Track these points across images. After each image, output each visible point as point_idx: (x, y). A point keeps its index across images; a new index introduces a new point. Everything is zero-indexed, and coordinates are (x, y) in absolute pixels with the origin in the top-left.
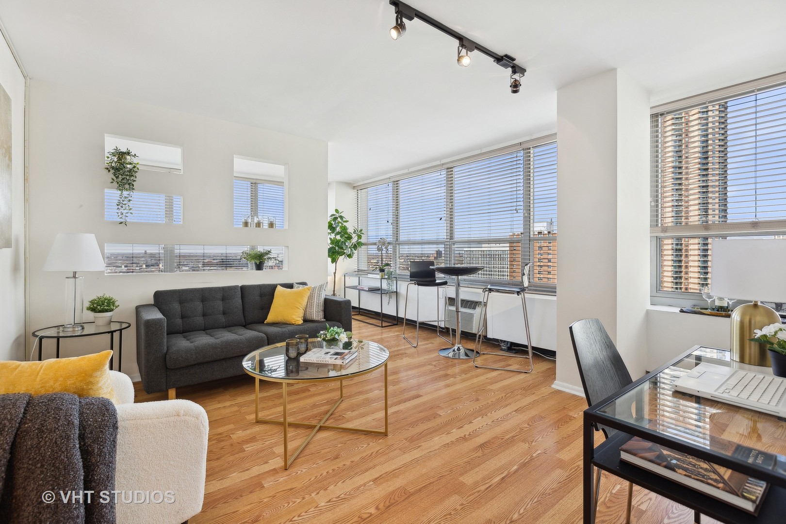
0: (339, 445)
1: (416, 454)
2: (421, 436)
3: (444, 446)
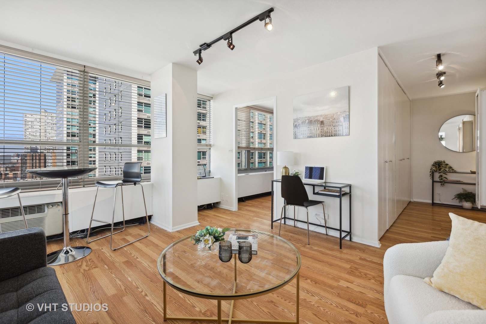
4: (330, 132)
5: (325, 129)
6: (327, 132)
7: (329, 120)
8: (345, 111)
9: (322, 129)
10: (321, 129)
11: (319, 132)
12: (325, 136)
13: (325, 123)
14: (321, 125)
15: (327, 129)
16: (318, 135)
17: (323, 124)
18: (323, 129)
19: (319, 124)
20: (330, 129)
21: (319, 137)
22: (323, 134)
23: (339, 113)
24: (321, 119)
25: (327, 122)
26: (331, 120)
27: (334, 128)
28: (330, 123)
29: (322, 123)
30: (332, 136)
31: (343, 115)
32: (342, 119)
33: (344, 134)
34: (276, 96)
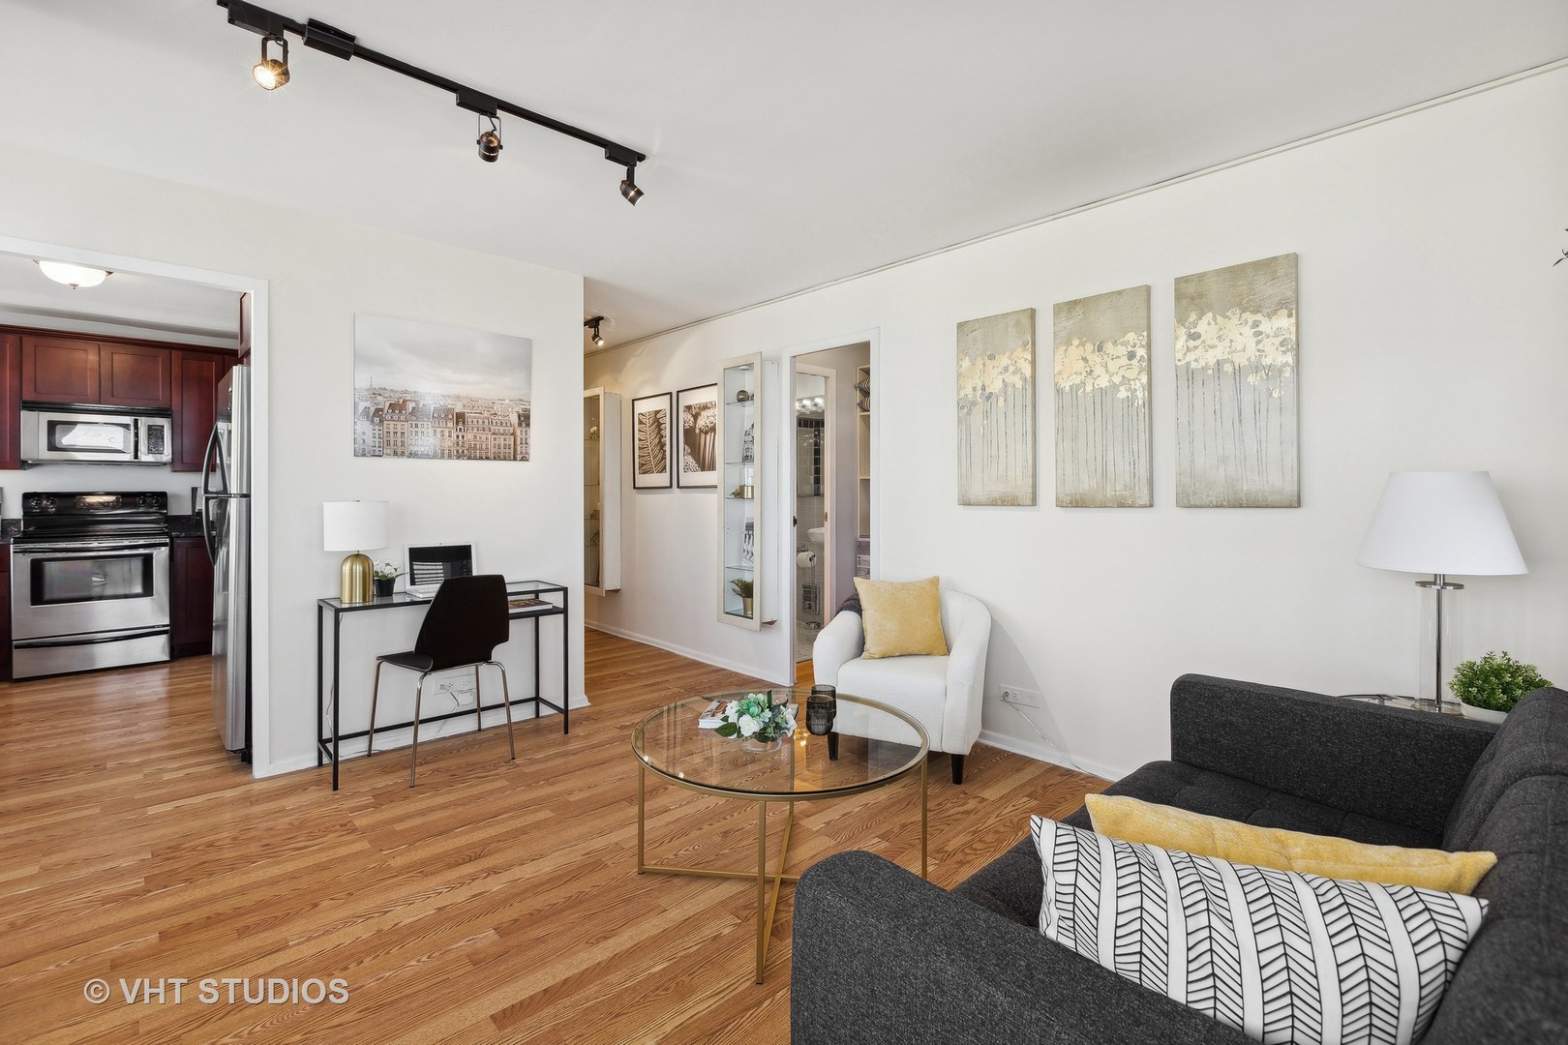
0: (727, 851)
1: (598, 843)
2: (571, 875)
3: (542, 857)
4: (484, 447)
5: (469, 436)
6: (475, 448)
7: (481, 413)
8: (521, 400)
9: (460, 437)
10: (458, 437)
11: (450, 444)
12: (469, 458)
13: (470, 420)
14: (457, 423)
15: (475, 437)
16: (446, 452)
17: (464, 423)
18: (463, 437)
19: (452, 419)
20: (484, 438)
21: (450, 457)
22: (463, 451)
23: (507, 401)
24: (459, 409)
25: (475, 417)
26: (486, 414)
27: (495, 439)
28: (483, 422)
29: (460, 418)
30: (487, 458)
31: (516, 409)
32: (514, 419)
33: (519, 457)
34: (269, 282)
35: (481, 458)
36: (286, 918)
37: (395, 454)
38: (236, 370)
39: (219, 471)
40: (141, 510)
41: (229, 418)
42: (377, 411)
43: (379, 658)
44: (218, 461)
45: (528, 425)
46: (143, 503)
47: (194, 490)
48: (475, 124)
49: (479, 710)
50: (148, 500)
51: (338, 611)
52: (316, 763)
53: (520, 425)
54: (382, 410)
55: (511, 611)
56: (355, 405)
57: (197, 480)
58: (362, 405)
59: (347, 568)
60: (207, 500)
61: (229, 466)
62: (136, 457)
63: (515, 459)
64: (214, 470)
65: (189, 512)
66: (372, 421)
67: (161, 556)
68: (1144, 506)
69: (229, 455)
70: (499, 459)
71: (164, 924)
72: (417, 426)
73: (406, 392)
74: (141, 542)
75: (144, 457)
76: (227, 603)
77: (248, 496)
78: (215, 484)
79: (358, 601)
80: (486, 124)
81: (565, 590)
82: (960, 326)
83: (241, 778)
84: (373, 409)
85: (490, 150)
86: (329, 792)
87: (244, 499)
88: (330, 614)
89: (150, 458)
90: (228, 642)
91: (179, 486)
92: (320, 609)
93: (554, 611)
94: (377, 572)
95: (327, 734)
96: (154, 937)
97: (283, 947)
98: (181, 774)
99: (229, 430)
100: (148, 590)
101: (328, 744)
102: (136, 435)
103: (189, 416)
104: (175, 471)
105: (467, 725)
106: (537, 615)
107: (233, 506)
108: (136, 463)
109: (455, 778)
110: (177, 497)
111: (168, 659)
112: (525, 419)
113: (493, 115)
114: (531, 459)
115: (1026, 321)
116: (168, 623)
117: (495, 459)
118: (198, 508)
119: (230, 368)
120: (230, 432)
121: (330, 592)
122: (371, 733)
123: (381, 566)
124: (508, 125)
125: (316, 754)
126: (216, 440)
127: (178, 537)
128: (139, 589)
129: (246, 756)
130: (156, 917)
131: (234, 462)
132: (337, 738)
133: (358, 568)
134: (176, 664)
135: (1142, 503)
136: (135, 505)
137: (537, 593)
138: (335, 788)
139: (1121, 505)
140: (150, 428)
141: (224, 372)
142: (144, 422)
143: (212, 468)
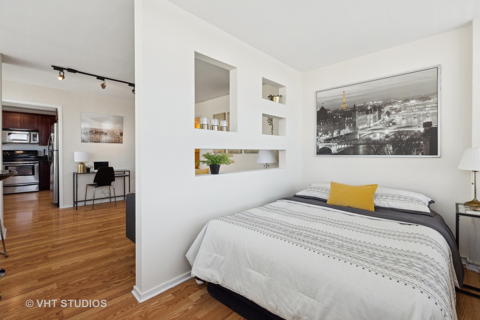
4: (112, 140)
5: (108, 138)
6: (109, 141)
8: (121, 130)
10: (105, 138)
11: (103, 140)
12: (108, 143)
14: (105, 135)
17: (107, 135)
20: (112, 138)
21: (104, 142)
22: (107, 141)
23: (117, 130)
24: (105, 132)
25: (109, 134)
26: (112, 133)
27: (114, 139)
28: (111, 135)
30: (112, 143)
31: (119, 132)
32: (119, 134)
33: (120, 142)
34: (62, 106)
35: (111, 143)
36: (65, 224)
37: (91, 142)
38: (55, 124)
39: (51, 145)
40: (31, 154)
41: (54, 133)
42: (87, 132)
43: (87, 185)
44: (51, 143)
45: (122, 135)
46: (32, 153)
47: (45, 150)
48: (101, 82)
49: (110, 198)
50: (33, 152)
51: (77, 174)
52: (73, 206)
53: (120, 135)
54: (88, 132)
55: (115, 176)
56: (82, 131)
57: (46, 148)
58: (83, 131)
59: (79, 166)
60: (49, 151)
61: (54, 144)
62: (30, 142)
63: (119, 143)
64: (50, 145)
65: (43, 155)
66: (85, 135)
67: (36, 165)
68: (240, 153)
69: (54, 141)
70: (115, 143)
71: (43, 224)
72: (96, 136)
73: (93, 128)
74: (32, 162)
75: (32, 142)
76: (53, 177)
77: (58, 150)
78: (51, 148)
79: (82, 172)
80: (102, 82)
81: (129, 171)
82: (214, 115)
83: (57, 209)
84: (85, 132)
85: (103, 86)
86: (76, 210)
87: (57, 151)
88: (75, 175)
89: (34, 142)
90: (54, 186)
91: (40, 149)
92: (74, 174)
93: (127, 176)
94: (86, 167)
95: (75, 201)
96: (41, 226)
97: (65, 226)
98: (44, 208)
99: (54, 135)
100: (33, 174)
101: (76, 202)
102: (30, 136)
103: (43, 132)
104: (40, 145)
105: (108, 201)
106: (124, 176)
107: (55, 153)
108: (30, 143)
109: (102, 208)
110: (40, 152)
111: (38, 190)
112: (121, 134)
113: (104, 80)
114: (123, 143)
115: (223, 115)
116: (38, 182)
117: (114, 143)
118: (45, 154)
119: (54, 124)
120: (54, 136)
121: (76, 171)
122: (85, 201)
123: (87, 165)
124: (107, 82)
125: (73, 205)
126: (51, 139)
127: (41, 161)
128: (31, 174)
129: (58, 205)
130: (42, 224)
131: (55, 143)
132: (77, 202)
133: (82, 166)
134: (41, 192)
135: (239, 152)
136: (30, 154)
137: (124, 172)
138: (77, 209)
139: (237, 153)
140: (33, 134)
141: (52, 124)
142: (32, 133)
143: (50, 144)
